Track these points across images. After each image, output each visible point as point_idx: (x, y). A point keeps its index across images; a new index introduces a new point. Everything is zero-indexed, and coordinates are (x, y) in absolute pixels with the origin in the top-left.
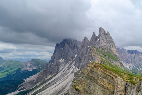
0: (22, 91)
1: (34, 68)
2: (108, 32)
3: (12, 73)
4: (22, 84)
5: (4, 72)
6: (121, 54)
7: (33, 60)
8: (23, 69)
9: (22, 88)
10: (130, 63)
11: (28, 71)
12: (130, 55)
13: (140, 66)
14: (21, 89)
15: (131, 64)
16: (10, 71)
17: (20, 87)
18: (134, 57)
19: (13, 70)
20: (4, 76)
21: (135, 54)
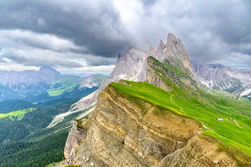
0: (75, 112)
1: (95, 85)
2: (179, 40)
3: (69, 91)
4: (76, 104)
5: (62, 89)
6: (200, 68)
7: (93, 75)
8: (81, 86)
9: (75, 108)
10: (210, 80)
11: (87, 88)
12: (212, 69)
13: (224, 83)
14: (74, 110)
15: (211, 82)
16: (67, 88)
17: (74, 107)
18: (217, 73)
19: (71, 87)
20: (61, 94)
21: (217, 68)
